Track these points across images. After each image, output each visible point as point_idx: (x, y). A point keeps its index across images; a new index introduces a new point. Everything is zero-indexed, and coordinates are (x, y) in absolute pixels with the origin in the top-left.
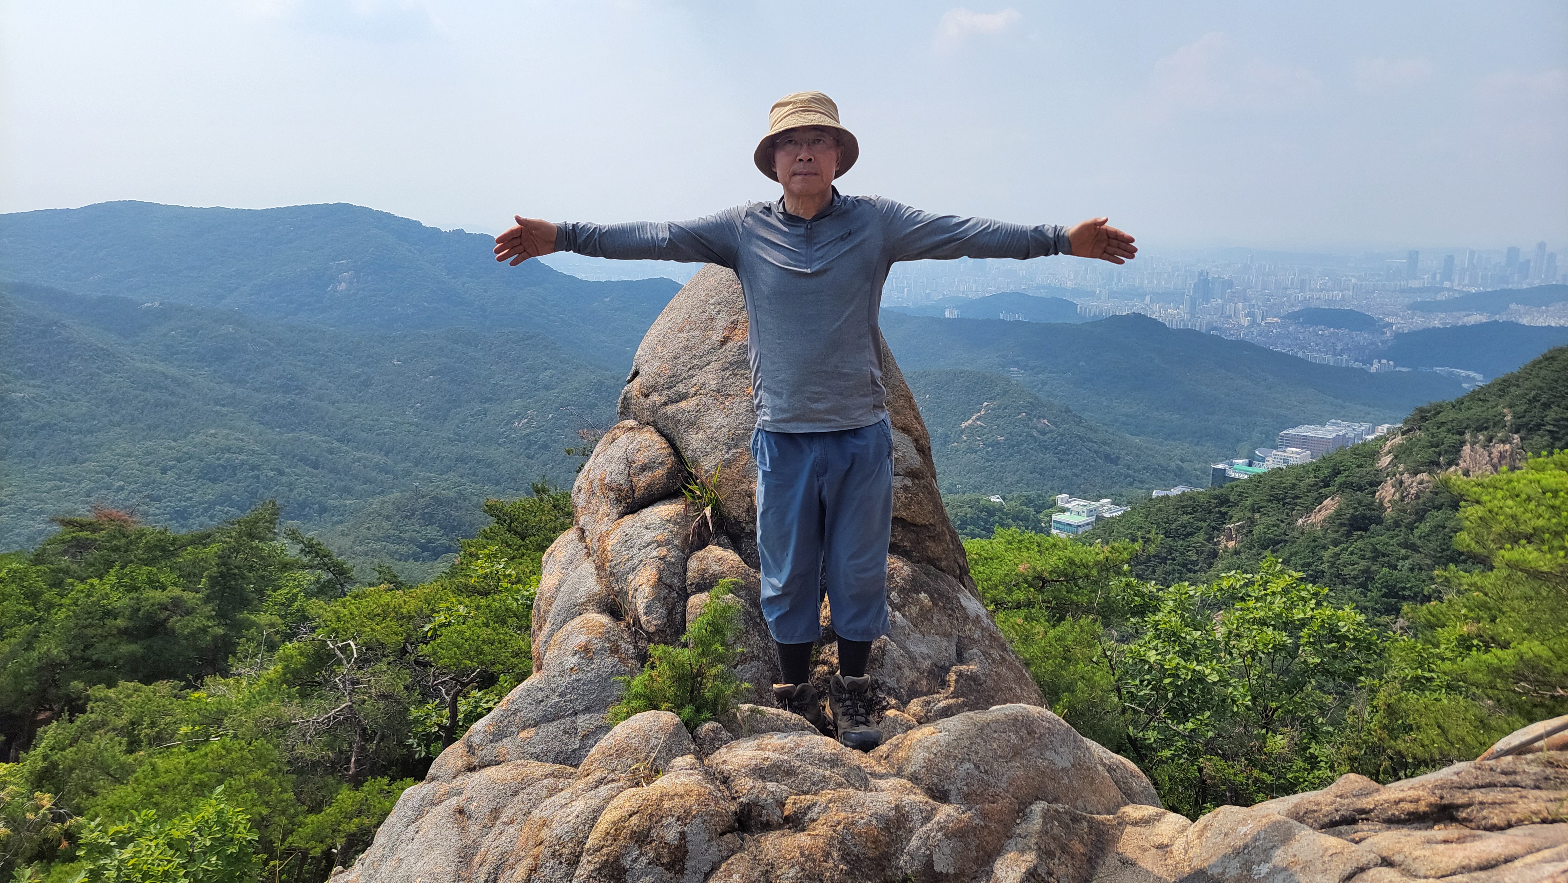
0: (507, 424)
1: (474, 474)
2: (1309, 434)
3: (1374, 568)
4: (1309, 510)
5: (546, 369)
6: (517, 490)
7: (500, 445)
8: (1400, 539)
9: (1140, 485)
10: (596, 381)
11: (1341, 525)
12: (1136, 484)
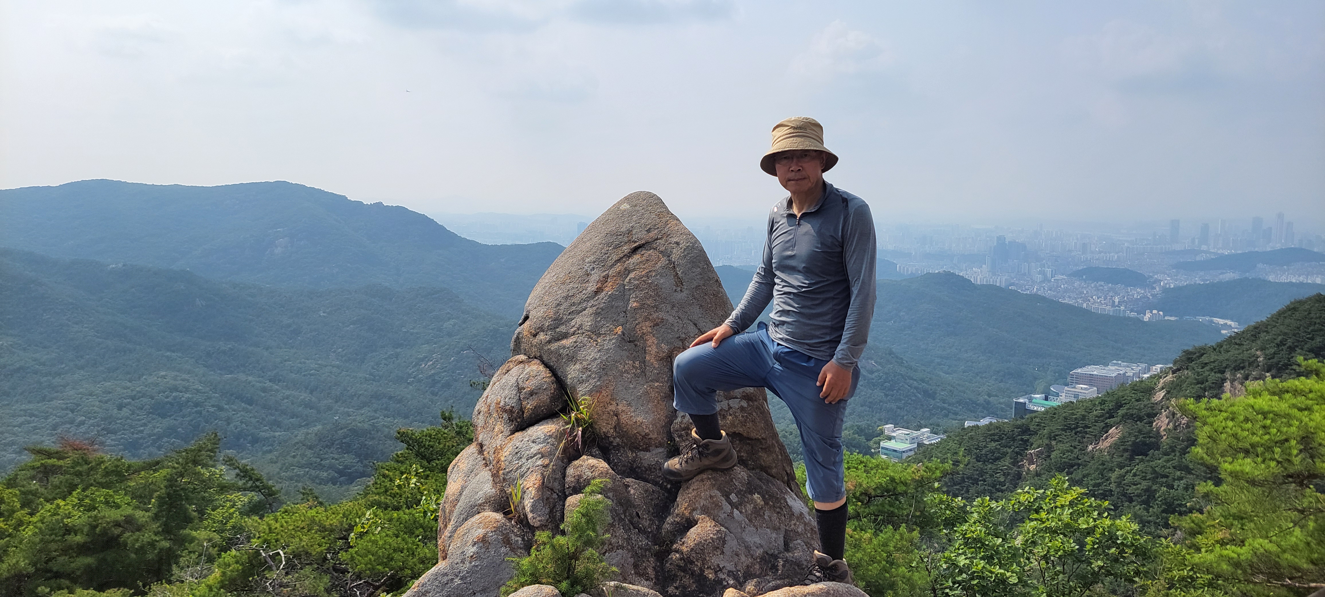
0: (415, 366)
1: (386, 409)
2: (1095, 373)
3: (1154, 487)
4: (1097, 439)
5: (449, 319)
6: (423, 422)
7: (408, 383)
8: (1175, 463)
9: (954, 417)
10: (491, 328)
11: (1126, 450)
12: (951, 416)
